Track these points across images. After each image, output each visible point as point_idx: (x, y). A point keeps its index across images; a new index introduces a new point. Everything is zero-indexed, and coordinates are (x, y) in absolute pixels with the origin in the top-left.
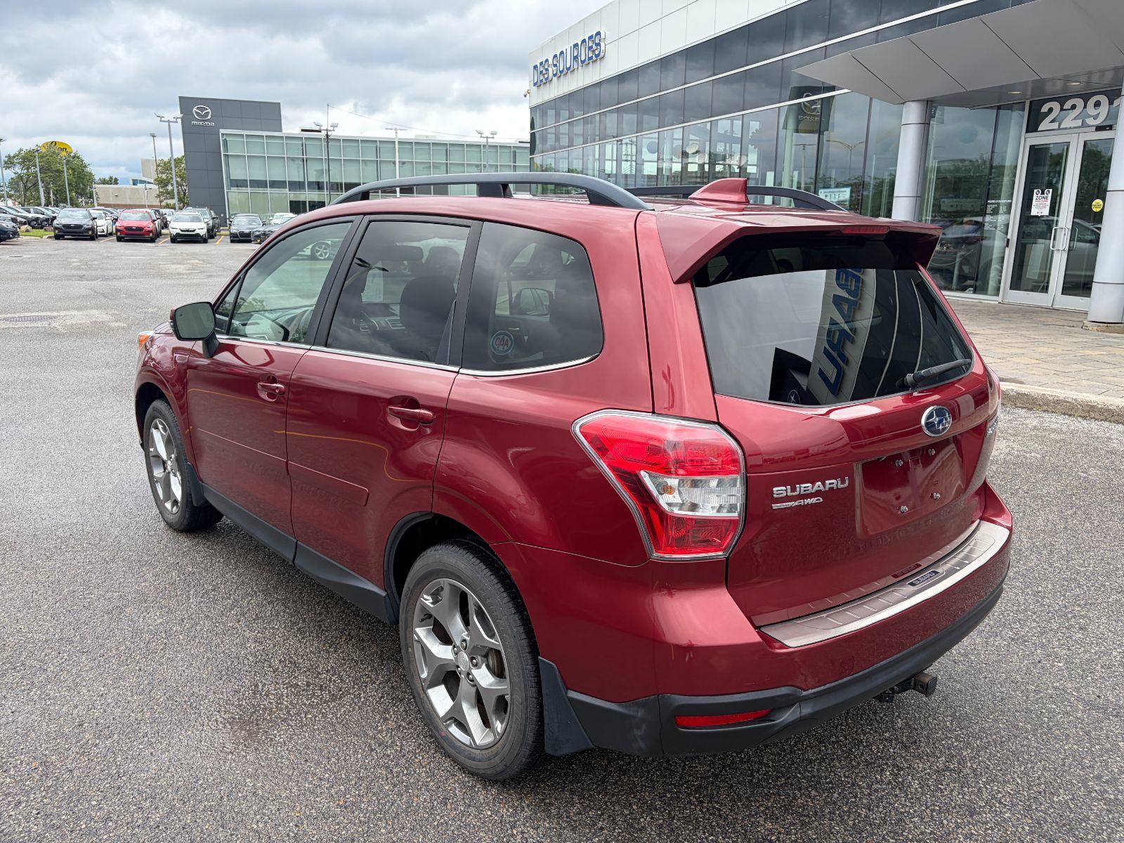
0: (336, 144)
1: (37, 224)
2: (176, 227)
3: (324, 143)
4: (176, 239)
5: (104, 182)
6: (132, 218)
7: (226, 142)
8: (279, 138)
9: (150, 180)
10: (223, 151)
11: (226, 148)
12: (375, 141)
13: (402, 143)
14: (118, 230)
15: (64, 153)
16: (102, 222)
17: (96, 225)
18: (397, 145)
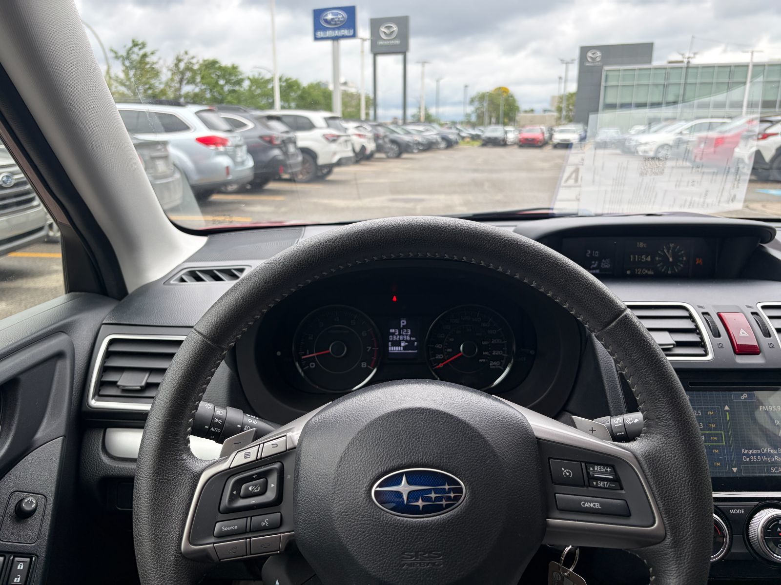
0: (695, 70)
1: (475, 138)
2: (558, 137)
3: (684, 71)
4: (557, 146)
5: (526, 112)
6: (536, 132)
7: (607, 76)
8: (650, 69)
9: (554, 109)
10: (603, 84)
11: (606, 81)
12: (730, 66)
13: (756, 66)
14: (520, 141)
15: (505, 94)
16: (512, 135)
17: (507, 138)
18: (751, 67)
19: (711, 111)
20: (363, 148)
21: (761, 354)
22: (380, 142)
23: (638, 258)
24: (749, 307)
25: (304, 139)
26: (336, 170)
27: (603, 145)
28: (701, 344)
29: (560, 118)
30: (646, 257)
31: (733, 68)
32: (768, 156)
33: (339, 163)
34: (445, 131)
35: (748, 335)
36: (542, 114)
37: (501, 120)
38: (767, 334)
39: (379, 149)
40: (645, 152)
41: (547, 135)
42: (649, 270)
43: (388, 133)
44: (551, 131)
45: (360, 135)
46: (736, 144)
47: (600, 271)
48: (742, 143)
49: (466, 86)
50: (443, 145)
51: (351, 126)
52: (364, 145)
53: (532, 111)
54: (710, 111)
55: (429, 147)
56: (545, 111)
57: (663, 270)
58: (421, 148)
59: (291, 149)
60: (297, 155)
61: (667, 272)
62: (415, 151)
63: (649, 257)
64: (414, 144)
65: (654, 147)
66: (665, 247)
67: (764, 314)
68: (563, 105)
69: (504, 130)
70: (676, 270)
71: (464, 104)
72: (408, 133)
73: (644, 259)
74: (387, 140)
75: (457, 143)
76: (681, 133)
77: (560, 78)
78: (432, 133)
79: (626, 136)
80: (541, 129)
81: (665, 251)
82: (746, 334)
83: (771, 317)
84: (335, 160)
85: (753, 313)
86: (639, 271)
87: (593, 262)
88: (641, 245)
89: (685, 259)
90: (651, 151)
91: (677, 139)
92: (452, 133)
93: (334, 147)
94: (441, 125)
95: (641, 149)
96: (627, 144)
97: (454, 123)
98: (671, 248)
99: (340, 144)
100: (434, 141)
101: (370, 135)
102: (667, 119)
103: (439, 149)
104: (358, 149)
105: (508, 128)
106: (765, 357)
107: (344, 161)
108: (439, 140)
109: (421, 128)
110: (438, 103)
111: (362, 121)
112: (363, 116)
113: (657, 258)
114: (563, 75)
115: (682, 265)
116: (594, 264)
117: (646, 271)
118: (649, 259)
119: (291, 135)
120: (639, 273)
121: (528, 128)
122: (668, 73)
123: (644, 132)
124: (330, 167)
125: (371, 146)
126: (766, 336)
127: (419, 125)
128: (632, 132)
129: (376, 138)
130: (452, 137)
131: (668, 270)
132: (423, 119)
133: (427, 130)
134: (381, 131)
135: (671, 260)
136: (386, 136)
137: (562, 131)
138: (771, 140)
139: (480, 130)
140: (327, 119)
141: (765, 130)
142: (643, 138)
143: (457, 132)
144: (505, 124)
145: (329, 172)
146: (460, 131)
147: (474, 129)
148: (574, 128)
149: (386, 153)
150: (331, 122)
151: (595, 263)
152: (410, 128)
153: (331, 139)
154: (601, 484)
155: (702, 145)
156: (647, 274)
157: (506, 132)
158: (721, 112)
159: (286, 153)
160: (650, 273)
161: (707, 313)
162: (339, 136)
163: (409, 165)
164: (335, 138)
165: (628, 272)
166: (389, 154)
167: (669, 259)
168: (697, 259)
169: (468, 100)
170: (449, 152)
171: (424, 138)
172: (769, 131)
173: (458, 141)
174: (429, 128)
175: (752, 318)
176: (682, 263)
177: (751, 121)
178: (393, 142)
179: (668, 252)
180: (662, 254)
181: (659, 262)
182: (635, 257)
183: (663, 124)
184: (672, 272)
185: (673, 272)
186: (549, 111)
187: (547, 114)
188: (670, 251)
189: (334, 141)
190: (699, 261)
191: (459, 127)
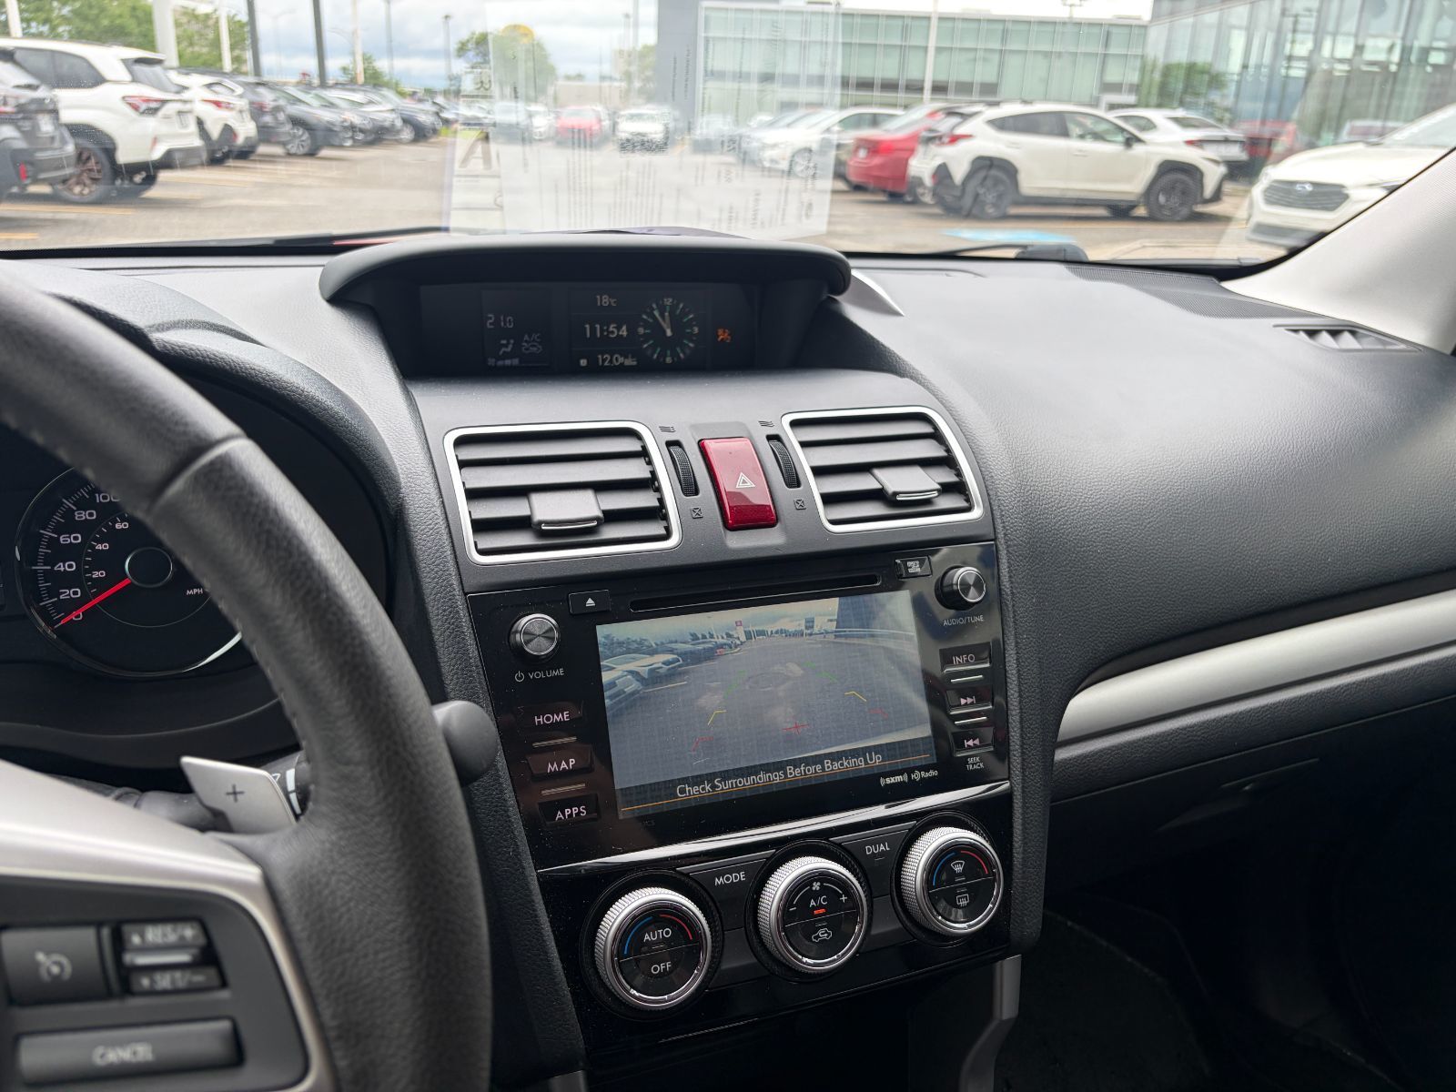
2: (627, 128)
3: (833, 19)
4: (629, 145)
5: (568, 78)
6: (587, 115)
7: (707, 19)
8: (776, 12)
9: (617, 76)
10: (702, 34)
11: (706, 28)
12: (903, 17)
13: (942, 19)
14: (557, 132)
15: (525, 40)
16: (542, 122)
17: (532, 126)
18: (934, 22)
19: (877, 94)
20: (228, 131)
21: (778, 525)
22: (268, 119)
23: (602, 330)
24: (764, 424)
25: (76, 106)
26: (163, 176)
27: (704, 147)
28: (658, 513)
29: (628, 91)
30: (619, 328)
31: (908, 21)
32: (959, 172)
33: (167, 162)
34: (410, 106)
35: (754, 486)
36: (597, 83)
37: (521, 91)
38: (793, 480)
39: (266, 134)
40: (772, 161)
41: (606, 123)
42: (626, 357)
43: (282, 102)
44: (614, 115)
45: (218, 104)
46: (912, 151)
47: (520, 362)
48: (920, 149)
49: (447, 17)
50: (407, 134)
51: (196, 81)
52: (229, 123)
53: (580, 77)
54: (874, 94)
55: (377, 136)
56: (603, 78)
57: (655, 356)
58: (360, 137)
59: (46, 125)
60: (64, 142)
61: (664, 360)
62: (349, 143)
63: (624, 328)
64: (345, 128)
65: (788, 153)
66: (654, 306)
67: (792, 438)
68: (633, 69)
69: (527, 111)
70: (682, 355)
71: (447, 54)
72: (330, 105)
73: (613, 332)
74: (282, 117)
75: (435, 131)
76: (828, 130)
77: (627, 16)
78: (382, 109)
79: (743, 130)
80: (594, 110)
81: (656, 313)
82: (750, 484)
83: (804, 445)
84: (157, 154)
85: (770, 438)
86: (605, 359)
87: (504, 342)
88: (605, 300)
89: (696, 330)
90: (784, 159)
91: (823, 139)
92: (426, 112)
93: (151, 124)
94: (402, 94)
95: (768, 154)
96: (744, 145)
97: (430, 92)
98: (668, 308)
99: (167, 117)
100: (387, 124)
101: (243, 104)
102: (810, 105)
103: (399, 142)
104: (215, 132)
105: (533, 108)
106: (786, 530)
107: (177, 156)
108: (399, 123)
109: (358, 97)
110: (391, 52)
111: (224, 74)
112: (228, 65)
113: (641, 330)
114: (631, 12)
115: (691, 345)
116: (506, 346)
117: (621, 360)
118: (624, 332)
119: (42, 93)
120: (606, 364)
121: (573, 108)
122: (806, 21)
123: (771, 125)
124: (148, 172)
125: (246, 130)
126: (789, 485)
127: (354, 90)
128: (753, 123)
129: (257, 111)
130: (425, 119)
131: (665, 356)
132: (361, 79)
133: (371, 102)
134: (267, 97)
135: (669, 333)
136: (277, 109)
137: (632, 117)
138: (962, 145)
139: (480, 108)
140: (130, 64)
141: (954, 128)
142: (770, 136)
143: (434, 109)
144: (528, 100)
145: (150, 180)
146: (442, 108)
147: (469, 107)
148: (654, 112)
149: (284, 144)
150: (138, 68)
151: (508, 343)
152: (333, 95)
153: (144, 106)
154: (164, 981)
155: (862, 153)
156: (622, 364)
157: (530, 115)
158: (889, 96)
159: (30, 135)
160: (629, 362)
161: (677, 443)
162: (164, 102)
163: (334, 171)
164: (154, 105)
165: (583, 362)
166: (289, 147)
167: (664, 332)
168: (720, 331)
169: (454, 46)
170: (420, 150)
171: (365, 118)
172: (959, 131)
173: (438, 127)
174: (376, 98)
175: (765, 447)
176: (692, 341)
177: (932, 114)
178: (297, 122)
179: (662, 315)
180: (651, 320)
181: (646, 337)
182: (596, 328)
183: (801, 112)
184: (673, 361)
185: (675, 359)
186: (611, 78)
187: (606, 84)
188: (667, 314)
189: (153, 112)
190: (723, 335)
191: (440, 100)
